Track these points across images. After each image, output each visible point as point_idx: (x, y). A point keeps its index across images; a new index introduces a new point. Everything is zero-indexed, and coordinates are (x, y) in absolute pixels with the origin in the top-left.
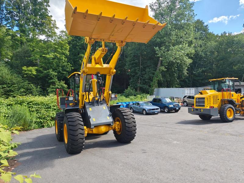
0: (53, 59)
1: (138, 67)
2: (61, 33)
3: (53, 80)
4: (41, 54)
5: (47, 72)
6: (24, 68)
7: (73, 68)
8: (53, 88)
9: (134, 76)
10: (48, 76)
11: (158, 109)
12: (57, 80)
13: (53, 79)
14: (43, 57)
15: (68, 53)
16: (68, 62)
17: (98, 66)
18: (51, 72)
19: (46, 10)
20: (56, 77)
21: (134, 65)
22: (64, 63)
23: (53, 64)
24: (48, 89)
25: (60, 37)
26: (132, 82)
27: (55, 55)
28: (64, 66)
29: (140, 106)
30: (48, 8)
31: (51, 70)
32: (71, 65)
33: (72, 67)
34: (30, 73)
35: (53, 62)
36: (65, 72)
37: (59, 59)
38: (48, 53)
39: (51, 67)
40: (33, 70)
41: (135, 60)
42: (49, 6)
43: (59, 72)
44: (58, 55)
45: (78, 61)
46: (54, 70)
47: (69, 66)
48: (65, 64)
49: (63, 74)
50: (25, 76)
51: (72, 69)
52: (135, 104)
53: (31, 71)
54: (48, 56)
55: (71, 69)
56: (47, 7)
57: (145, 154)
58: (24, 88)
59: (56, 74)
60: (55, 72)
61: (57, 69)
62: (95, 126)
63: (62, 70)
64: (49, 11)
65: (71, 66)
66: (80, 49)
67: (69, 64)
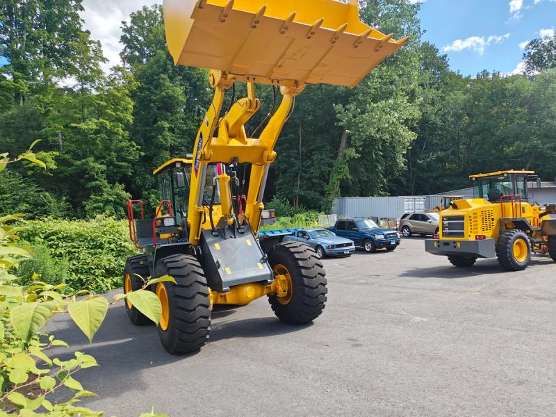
0: (97, 132)
1: (295, 151)
2: (113, 72)
3: (97, 182)
4: (68, 121)
5: (83, 164)
7: (143, 154)
8: (97, 201)
9: (285, 171)
10: (83, 173)
11: (350, 244)
12: (105, 182)
13: (96, 180)
14: (72, 127)
15: (130, 119)
16: (130, 140)
17: (234, 143)
18: (92, 164)
19: (76, 17)
20: (104, 176)
21: (287, 145)
22: (121, 141)
23: (94, 144)
24: (84, 203)
25: (112, 81)
26: (281, 184)
27: (101, 123)
28: (122, 149)
29: (308, 239)
30: (79, 12)
31: (91, 159)
32: (139, 147)
33: (140, 150)
35: (95, 139)
36: (124, 164)
37: (110, 133)
38: (84, 119)
39: (92, 153)
40: (49, 160)
41: (288, 135)
42: (82, 9)
43: (110, 164)
44: (108, 124)
45: (155, 137)
46: (97, 159)
47: (134, 149)
48: (123, 144)
49: (120, 167)
50: (30, 173)
51: (140, 156)
52: (296, 234)
54: (83, 126)
55: (137, 157)
56: (77, 10)
57: (359, 348)
58: (28, 202)
59: (104, 167)
60: (101, 164)
61: (104, 157)
62: (230, 287)
63: (117, 158)
64: (83, 21)
65: (137, 149)
66: (159, 109)
67: (134, 144)
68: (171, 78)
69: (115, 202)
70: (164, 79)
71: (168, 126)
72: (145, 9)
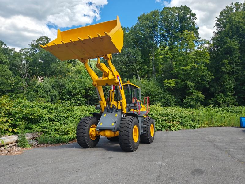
0: (191, 70)
3: (190, 91)
4: (180, 67)
5: (184, 83)
6: (166, 81)
7: (213, 77)
8: (189, 99)
12: (194, 90)
14: (181, 69)
16: (209, 71)
17: (106, 78)
18: (188, 83)
19: (194, 22)
22: (203, 72)
23: (190, 75)
24: (183, 99)
28: (203, 76)
30: (195, 20)
31: (188, 81)
32: (212, 74)
34: (169, 85)
35: (190, 73)
36: (204, 82)
37: (197, 69)
38: (186, 65)
39: (190, 78)
40: (172, 83)
42: (196, 19)
43: (198, 82)
44: (196, 66)
45: (220, 68)
46: (192, 81)
47: (209, 75)
48: (205, 73)
49: (202, 84)
50: (165, 88)
53: (170, 83)
54: (185, 68)
55: (211, 79)
58: (164, 99)
59: (193, 84)
61: (195, 80)
63: (200, 80)
65: (211, 75)
67: (209, 73)
68: (231, 38)
69: (196, 99)
70: (227, 39)
71: (228, 61)
72: (227, 7)
